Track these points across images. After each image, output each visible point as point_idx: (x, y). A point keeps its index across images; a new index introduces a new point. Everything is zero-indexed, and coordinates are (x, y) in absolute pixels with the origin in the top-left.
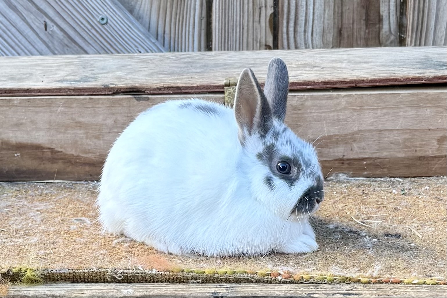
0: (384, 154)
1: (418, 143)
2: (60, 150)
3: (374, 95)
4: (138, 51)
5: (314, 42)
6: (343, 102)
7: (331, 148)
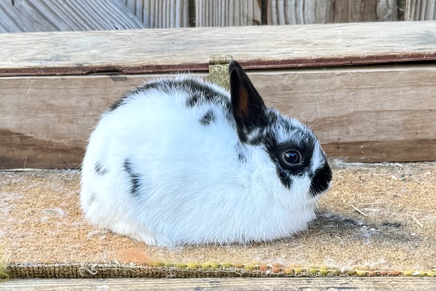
0: (382, 137)
1: (419, 125)
2: (30, 135)
3: (371, 74)
4: (114, 26)
5: (306, 17)
6: (338, 81)
7: (325, 131)
